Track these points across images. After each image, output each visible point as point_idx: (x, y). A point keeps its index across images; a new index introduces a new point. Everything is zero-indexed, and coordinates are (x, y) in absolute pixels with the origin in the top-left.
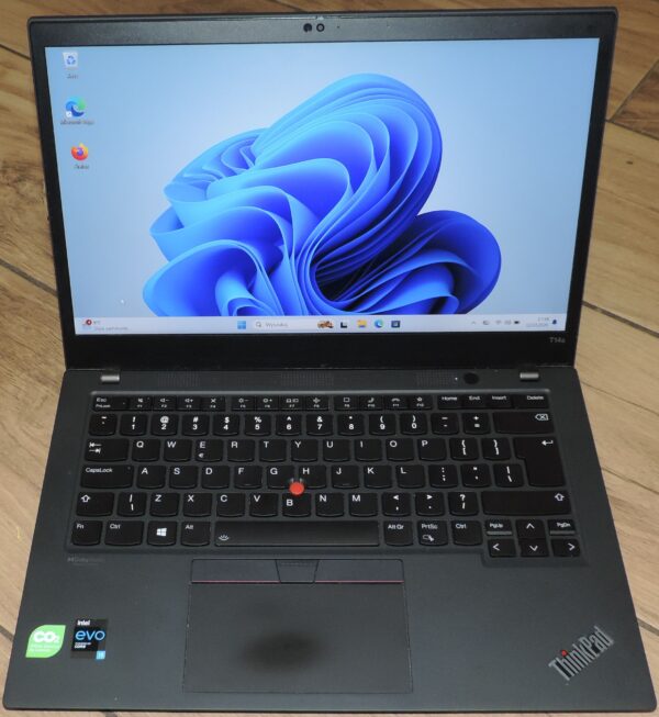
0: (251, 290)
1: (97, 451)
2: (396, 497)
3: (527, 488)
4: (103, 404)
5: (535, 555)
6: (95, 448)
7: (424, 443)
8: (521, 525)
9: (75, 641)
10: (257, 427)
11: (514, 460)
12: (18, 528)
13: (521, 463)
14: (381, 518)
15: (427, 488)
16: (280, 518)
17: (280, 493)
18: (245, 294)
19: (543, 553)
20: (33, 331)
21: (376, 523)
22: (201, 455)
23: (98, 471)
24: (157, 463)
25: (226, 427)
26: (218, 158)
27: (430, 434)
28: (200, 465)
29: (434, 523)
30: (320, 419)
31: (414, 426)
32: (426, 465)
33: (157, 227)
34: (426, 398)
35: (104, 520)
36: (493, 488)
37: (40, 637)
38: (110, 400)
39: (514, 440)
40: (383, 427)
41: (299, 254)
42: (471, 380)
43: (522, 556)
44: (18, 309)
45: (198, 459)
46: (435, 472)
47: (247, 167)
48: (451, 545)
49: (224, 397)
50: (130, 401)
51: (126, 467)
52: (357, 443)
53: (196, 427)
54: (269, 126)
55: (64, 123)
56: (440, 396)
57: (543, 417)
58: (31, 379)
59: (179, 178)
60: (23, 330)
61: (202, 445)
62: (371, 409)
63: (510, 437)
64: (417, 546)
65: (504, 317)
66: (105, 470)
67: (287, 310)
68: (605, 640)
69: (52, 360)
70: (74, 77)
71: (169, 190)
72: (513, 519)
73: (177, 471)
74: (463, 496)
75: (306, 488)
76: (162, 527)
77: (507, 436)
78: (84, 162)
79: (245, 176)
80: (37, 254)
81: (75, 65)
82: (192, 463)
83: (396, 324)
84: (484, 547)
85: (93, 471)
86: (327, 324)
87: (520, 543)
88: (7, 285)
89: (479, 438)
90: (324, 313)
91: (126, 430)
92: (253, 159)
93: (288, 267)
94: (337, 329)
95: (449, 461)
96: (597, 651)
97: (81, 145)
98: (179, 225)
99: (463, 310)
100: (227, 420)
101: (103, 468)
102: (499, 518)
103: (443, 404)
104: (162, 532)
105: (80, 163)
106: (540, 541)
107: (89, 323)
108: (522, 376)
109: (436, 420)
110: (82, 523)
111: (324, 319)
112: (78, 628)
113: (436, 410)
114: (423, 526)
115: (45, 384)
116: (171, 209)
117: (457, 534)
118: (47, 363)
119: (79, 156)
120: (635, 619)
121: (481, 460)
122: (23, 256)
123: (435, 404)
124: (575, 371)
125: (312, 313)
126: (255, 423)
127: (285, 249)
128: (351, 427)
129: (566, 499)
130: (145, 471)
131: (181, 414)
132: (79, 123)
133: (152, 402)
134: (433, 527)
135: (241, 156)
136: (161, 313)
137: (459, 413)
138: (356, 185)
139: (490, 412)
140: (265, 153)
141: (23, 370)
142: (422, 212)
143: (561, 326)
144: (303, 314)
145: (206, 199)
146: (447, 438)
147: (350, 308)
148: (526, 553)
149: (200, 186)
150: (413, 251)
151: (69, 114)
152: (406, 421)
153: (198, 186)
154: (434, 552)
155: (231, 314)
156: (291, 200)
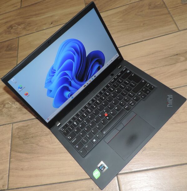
0: (70, 91)
1: (70, 138)
2: (122, 103)
3: (137, 84)
4: (62, 129)
5: (149, 93)
6: (69, 138)
7: (116, 91)
8: (142, 90)
9: (101, 169)
10: (90, 111)
11: (131, 82)
12: (71, 161)
13: (133, 81)
14: (123, 108)
15: (124, 97)
16: (109, 121)
17: (104, 118)
18: (69, 92)
19: (150, 92)
20: (36, 129)
21: (123, 109)
22: (87, 123)
23: (74, 140)
24: (81, 131)
25: (85, 115)
26: (50, 75)
27: (116, 89)
28: (88, 125)
29: (131, 101)
30: (98, 101)
31: (112, 89)
32: (120, 94)
33: (48, 94)
34: (109, 83)
35: (84, 147)
36: (133, 88)
37: (95, 174)
38: (63, 128)
39: (128, 78)
40: (108, 94)
41: (73, 79)
42: (112, 75)
43: (147, 94)
44: (29, 127)
45: (87, 124)
46: (122, 94)
47: (55, 72)
48: (137, 102)
49: (80, 111)
50: (66, 125)
51: (77, 136)
52: (107, 100)
53: (81, 120)
54: (54, 63)
55: (20, 91)
56: (111, 82)
57: (128, 71)
58: (45, 137)
59: (46, 83)
60: (34, 130)
61: (85, 121)
62: (103, 93)
63: (127, 79)
64: (132, 107)
65: (109, 61)
66: (75, 139)
67: (78, 89)
68: (170, 96)
69: (45, 130)
70: (16, 82)
71: (45, 87)
72: (141, 90)
73: (86, 129)
74: (130, 94)
75: (107, 113)
76: (93, 140)
77: (126, 79)
78: (28, 95)
79: (56, 74)
80: (22, 115)
81: (15, 80)
82: (87, 126)
83: (95, 76)
84: (141, 98)
85: (73, 141)
86: (85, 86)
87: (145, 93)
88: (23, 125)
89: (123, 83)
90: (83, 85)
91: (71, 130)
92: (55, 70)
93: (73, 82)
94: (87, 85)
95: (123, 90)
96: (171, 99)
97: (26, 92)
98: (51, 91)
99: (103, 66)
100: (84, 114)
101: (74, 139)
102: (139, 92)
103: (113, 82)
104: (94, 140)
105: (27, 95)
106: (147, 90)
107: (48, 119)
108: (119, 67)
109: (114, 86)
110: (81, 151)
111: (84, 85)
112: (99, 167)
113: (112, 84)
114: (130, 103)
115: (48, 135)
116: (48, 90)
117: (135, 100)
118: (45, 132)
119: (27, 94)
120: (171, 89)
121: (127, 86)
122: (20, 118)
123: (111, 83)
124: (125, 60)
125: (81, 86)
126: (89, 111)
127: (70, 80)
128: (103, 98)
129: (144, 81)
130: (81, 134)
131: (76, 120)
132: (22, 89)
133: (70, 122)
134: (131, 102)
135: (53, 72)
136: (58, 107)
137: (116, 81)
138: (74, 60)
139: (120, 77)
140: (56, 68)
141: (42, 136)
142: (87, 56)
143: (118, 55)
144: (80, 87)
145: (52, 83)
146: (119, 87)
147: (86, 80)
148: (148, 94)
149: (50, 82)
150: (90, 63)
151: (20, 89)
152: (110, 90)
153: (49, 82)
154: (136, 106)
155: (69, 97)
156: (66, 71)
